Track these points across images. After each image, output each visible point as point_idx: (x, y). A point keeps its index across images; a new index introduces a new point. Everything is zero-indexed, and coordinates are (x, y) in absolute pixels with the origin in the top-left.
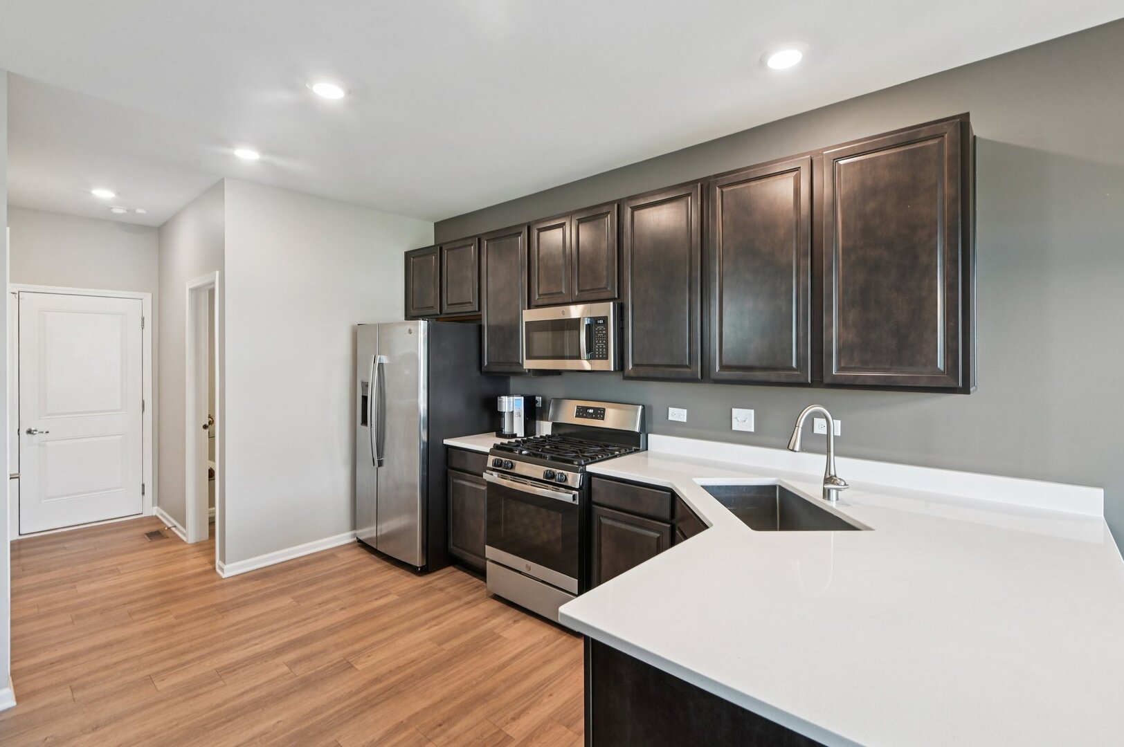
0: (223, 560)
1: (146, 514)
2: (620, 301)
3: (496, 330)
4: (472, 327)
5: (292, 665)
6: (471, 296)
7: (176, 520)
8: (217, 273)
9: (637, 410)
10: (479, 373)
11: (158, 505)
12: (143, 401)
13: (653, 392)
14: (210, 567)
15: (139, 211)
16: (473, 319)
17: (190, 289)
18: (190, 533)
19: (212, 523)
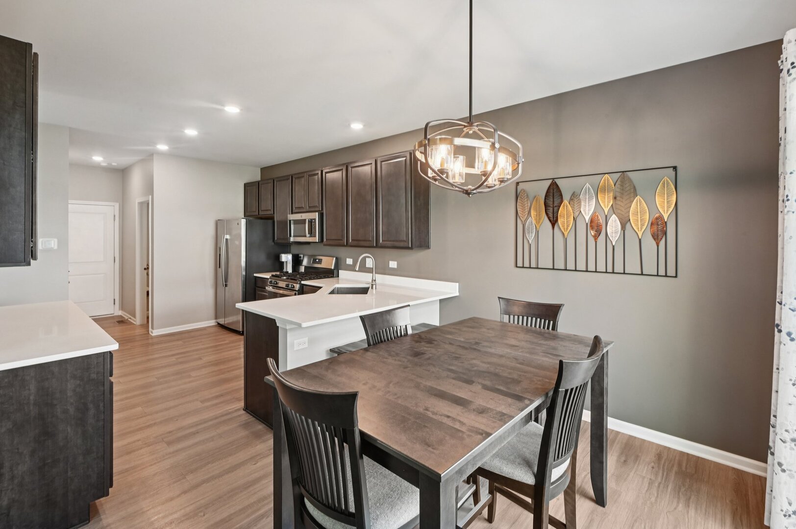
0: (153, 328)
1: (116, 314)
2: (322, 212)
3: (279, 222)
4: (270, 221)
5: (177, 359)
6: (270, 207)
7: (131, 315)
8: (150, 197)
9: (333, 259)
10: (273, 243)
11: (122, 310)
12: (115, 258)
13: (341, 252)
14: (146, 332)
15: (114, 164)
16: (272, 218)
17: (138, 203)
18: (138, 320)
19: (148, 318)
